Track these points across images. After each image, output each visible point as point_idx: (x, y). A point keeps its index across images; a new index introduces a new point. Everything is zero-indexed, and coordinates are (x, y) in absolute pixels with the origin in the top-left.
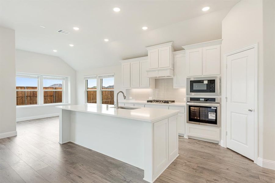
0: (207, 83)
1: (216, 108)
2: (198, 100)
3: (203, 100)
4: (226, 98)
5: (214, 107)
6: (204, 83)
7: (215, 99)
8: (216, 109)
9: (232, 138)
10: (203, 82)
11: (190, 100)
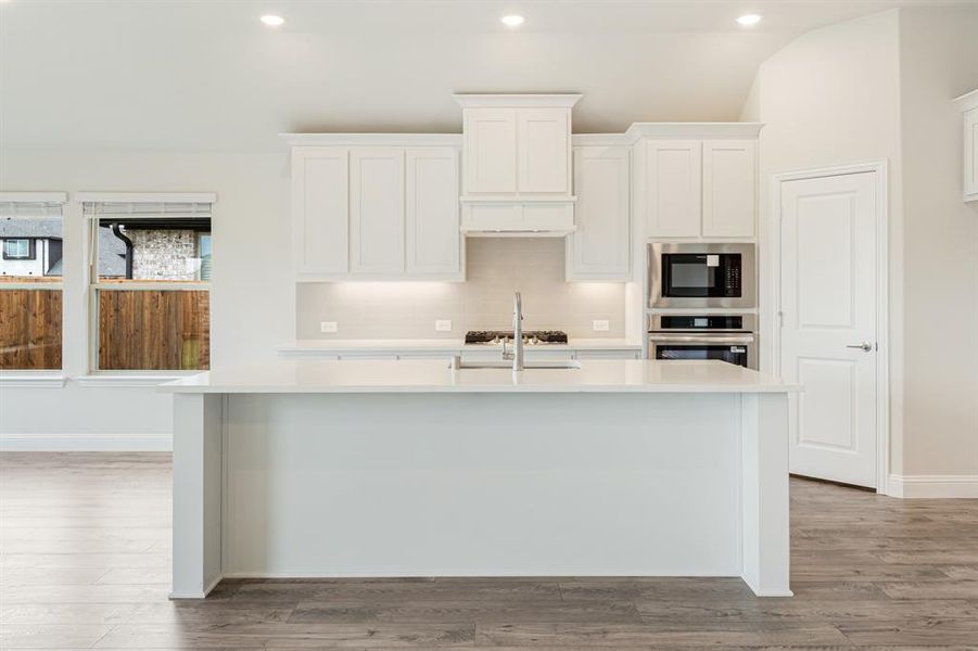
0: (717, 265)
1: (745, 347)
2: (686, 322)
3: (704, 322)
4: (781, 314)
5: (739, 347)
6: (709, 265)
7: (741, 318)
8: (743, 351)
9: (802, 439)
10: (705, 261)
11: (662, 327)
